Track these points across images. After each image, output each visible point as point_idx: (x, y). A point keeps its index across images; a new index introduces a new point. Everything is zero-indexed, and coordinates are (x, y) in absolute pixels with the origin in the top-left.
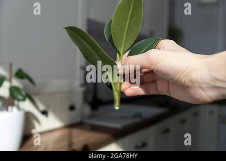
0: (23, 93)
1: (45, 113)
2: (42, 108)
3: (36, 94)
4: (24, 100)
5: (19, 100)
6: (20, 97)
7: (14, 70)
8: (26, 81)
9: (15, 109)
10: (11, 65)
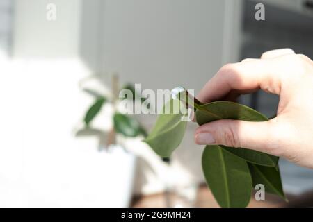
6: (129, 131)
10: (116, 78)
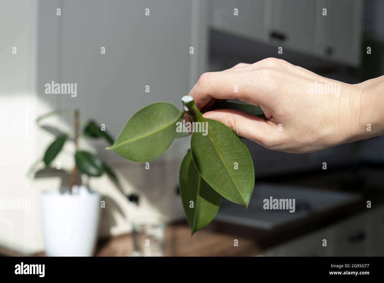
0: (98, 163)
1: (133, 199)
2: (129, 189)
3: (119, 166)
4: (99, 175)
5: (90, 175)
6: (93, 170)
7: (83, 123)
8: (102, 142)
9: (83, 191)
10: (77, 114)
